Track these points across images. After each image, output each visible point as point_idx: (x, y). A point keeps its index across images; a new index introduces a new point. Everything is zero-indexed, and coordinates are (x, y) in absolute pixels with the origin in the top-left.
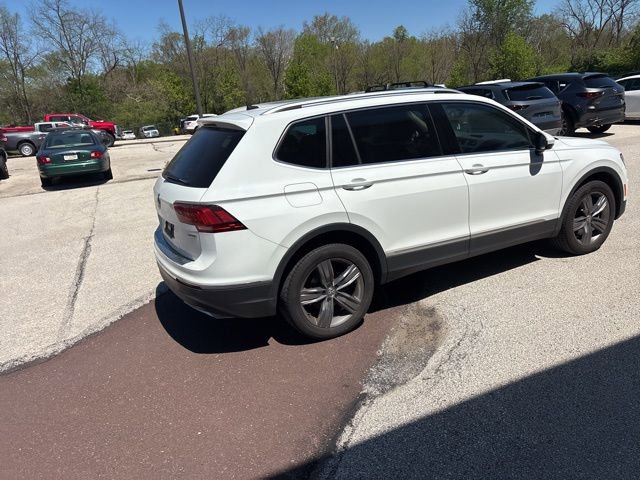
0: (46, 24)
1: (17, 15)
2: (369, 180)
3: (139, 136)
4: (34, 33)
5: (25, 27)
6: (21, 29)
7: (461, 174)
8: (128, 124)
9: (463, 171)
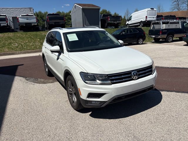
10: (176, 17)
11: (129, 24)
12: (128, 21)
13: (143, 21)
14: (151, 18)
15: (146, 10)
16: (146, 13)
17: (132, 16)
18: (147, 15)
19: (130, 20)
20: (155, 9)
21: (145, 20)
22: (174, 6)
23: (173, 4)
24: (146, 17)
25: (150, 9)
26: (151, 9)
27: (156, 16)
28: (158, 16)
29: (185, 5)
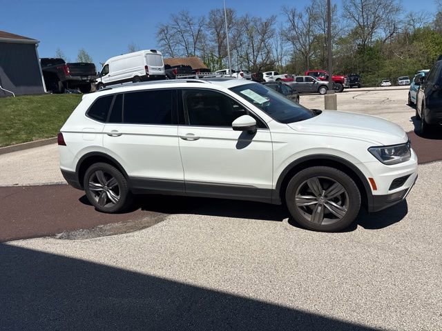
0: (352, 9)
1: (335, 6)
2: (119, 132)
3: (395, 83)
4: (344, 16)
5: (338, 13)
6: (336, 15)
7: (177, 138)
8: (390, 75)
9: (179, 137)
10: (193, 69)
11: (104, 82)
12: (101, 75)
13: (140, 75)
14: (156, 69)
15: (143, 52)
16: (145, 58)
17: (108, 65)
18: (147, 62)
19: (106, 74)
20: (158, 52)
21: (145, 74)
22: (163, 48)
23: (160, 45)
24: (146, 67)
25: (149, 51)
26: (151, 51)
27: (163, 66)
28: (167, 67)
29: (181, 47)
